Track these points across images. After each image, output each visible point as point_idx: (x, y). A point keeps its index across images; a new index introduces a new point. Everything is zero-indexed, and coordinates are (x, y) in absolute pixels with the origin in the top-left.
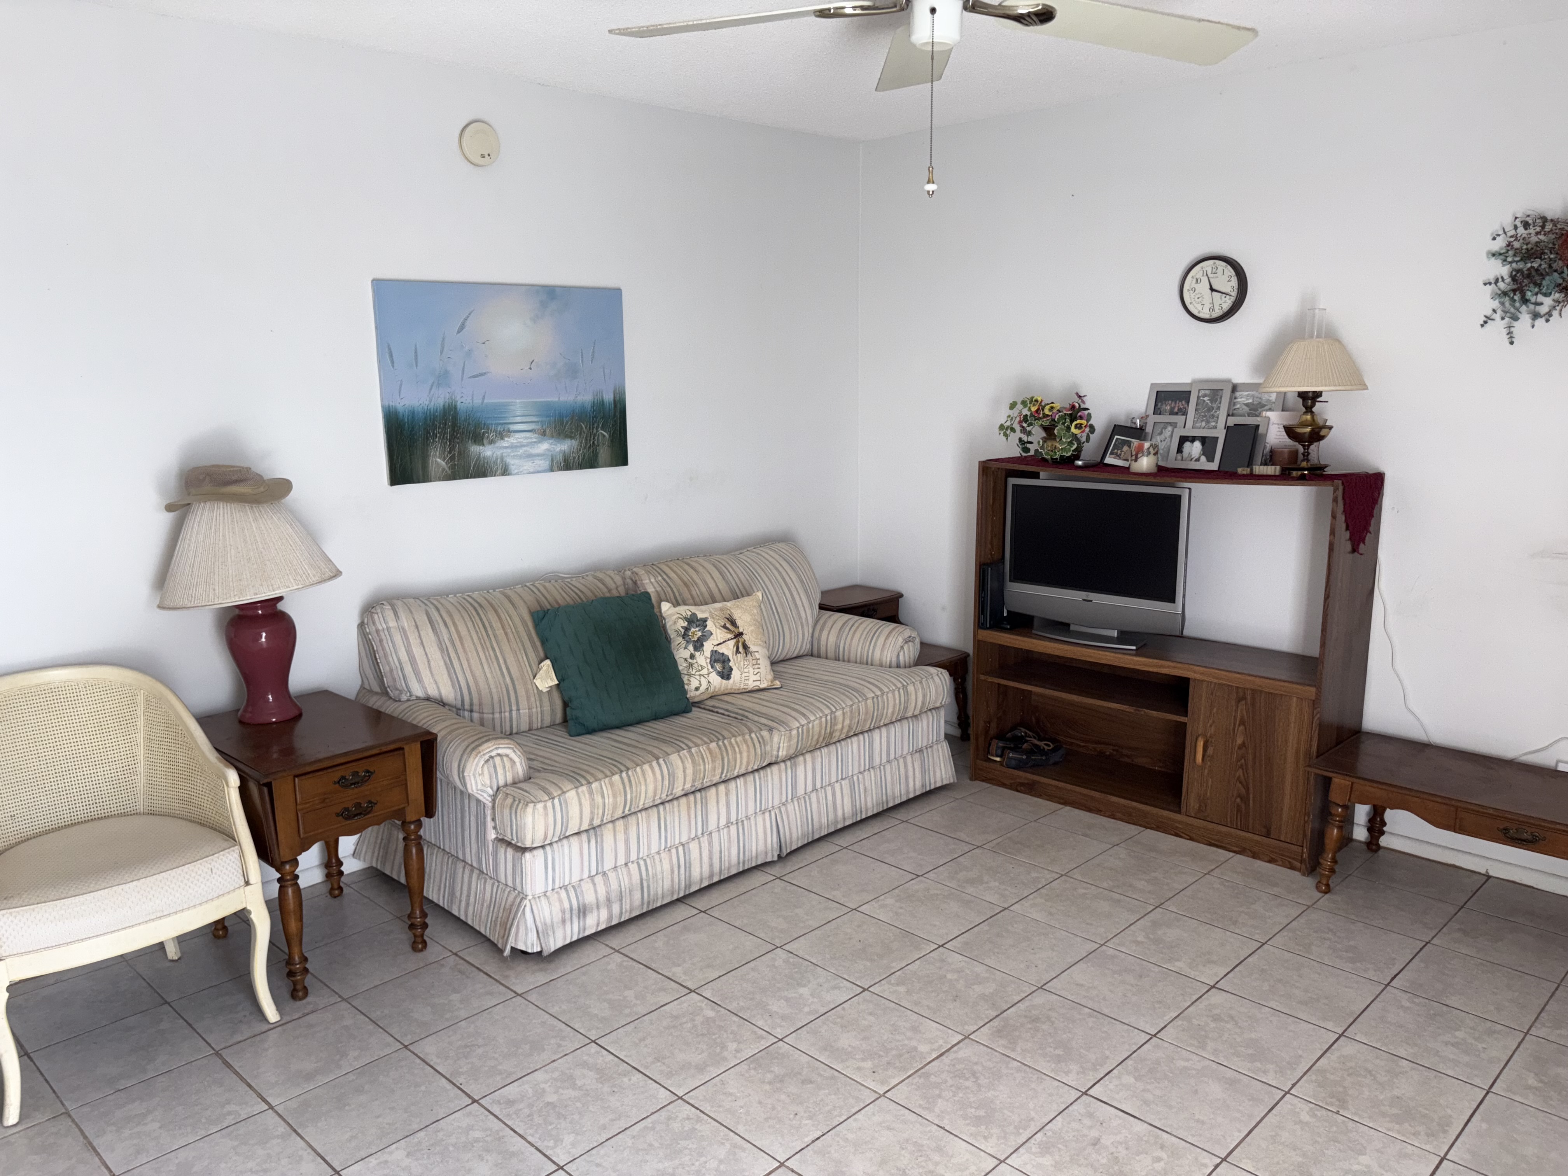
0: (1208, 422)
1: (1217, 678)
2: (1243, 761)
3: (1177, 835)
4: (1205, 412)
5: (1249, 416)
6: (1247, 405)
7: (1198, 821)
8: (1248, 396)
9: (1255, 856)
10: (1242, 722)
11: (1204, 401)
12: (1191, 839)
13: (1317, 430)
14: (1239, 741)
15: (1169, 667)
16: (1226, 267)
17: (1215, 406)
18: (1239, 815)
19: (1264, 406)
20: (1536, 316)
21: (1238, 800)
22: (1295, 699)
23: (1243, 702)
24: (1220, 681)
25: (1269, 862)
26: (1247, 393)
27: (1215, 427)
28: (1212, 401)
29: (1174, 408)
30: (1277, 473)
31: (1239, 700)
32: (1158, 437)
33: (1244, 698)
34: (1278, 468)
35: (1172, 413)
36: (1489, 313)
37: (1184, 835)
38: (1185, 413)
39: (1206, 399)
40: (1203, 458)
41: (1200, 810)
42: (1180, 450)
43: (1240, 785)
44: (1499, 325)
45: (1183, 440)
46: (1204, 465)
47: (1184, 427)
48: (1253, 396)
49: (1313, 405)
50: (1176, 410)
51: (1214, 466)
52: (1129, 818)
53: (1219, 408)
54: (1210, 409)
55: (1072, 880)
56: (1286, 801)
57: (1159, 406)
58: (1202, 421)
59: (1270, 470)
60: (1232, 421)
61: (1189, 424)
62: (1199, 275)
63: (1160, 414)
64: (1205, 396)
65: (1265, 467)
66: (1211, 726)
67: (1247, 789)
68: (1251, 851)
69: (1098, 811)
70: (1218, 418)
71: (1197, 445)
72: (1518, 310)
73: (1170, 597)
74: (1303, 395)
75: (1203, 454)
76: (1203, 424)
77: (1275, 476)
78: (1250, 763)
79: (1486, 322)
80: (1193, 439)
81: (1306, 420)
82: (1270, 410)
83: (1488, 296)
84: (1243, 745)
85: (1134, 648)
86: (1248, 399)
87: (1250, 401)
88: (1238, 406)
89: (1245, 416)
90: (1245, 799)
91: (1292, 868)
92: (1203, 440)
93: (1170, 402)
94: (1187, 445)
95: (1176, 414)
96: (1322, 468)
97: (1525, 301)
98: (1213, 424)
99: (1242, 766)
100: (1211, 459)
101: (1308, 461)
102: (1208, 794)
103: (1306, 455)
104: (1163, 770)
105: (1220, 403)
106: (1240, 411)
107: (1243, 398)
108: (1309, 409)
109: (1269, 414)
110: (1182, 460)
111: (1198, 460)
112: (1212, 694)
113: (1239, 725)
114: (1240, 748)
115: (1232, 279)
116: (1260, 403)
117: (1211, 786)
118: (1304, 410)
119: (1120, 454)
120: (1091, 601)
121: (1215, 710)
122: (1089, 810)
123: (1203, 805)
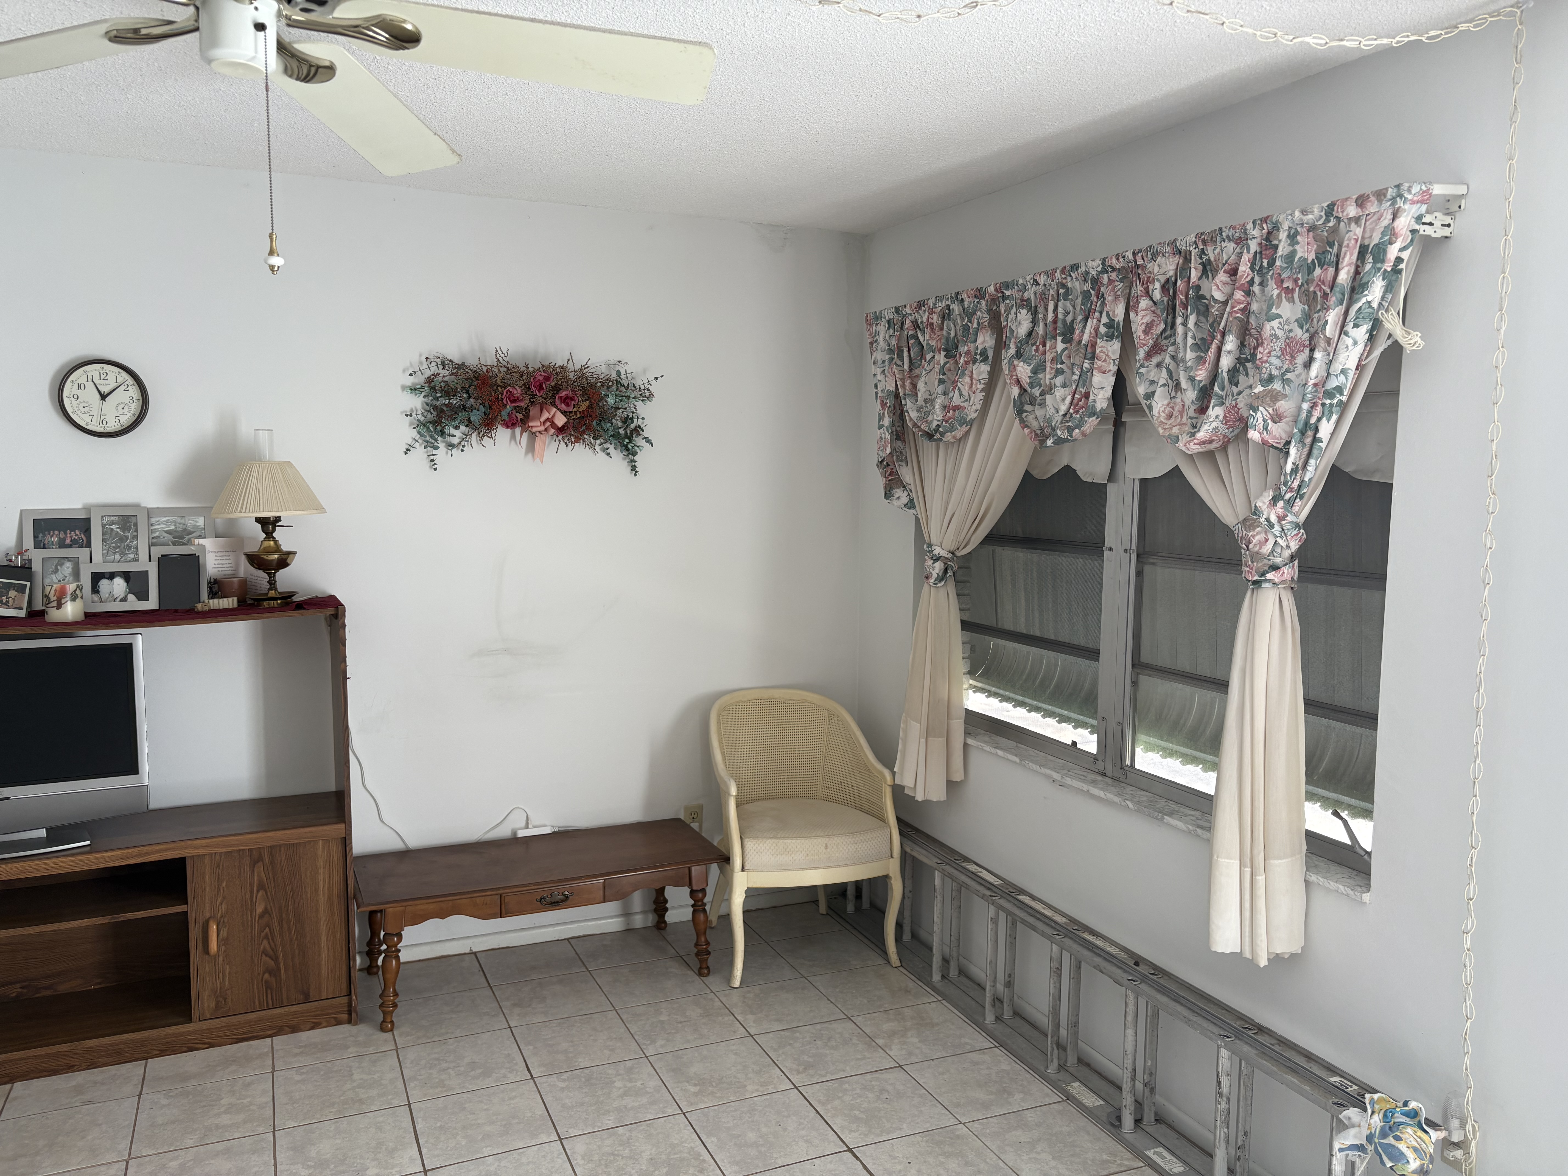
0: (123, 554)
1: (225, 846)
2: (267, 929)
3: (191, 1050)
4: (115, 543)
5: (174, 544)
6: (168, 532)
7: (218, 1020)
8: (167, 522)
9: (294, 1029)
10: (261, 887)
11: (112, 529)
12: (211, 1046)
13: (284, 557)
14: (260, 909)
15: (158, 852)
16: (119, 373)
17: (129, 534)
18: (269, 991)
19: (190, 533)
20: (451, 446)
21: (267, 976)
22: (321, 842)
23: (260, 864)
24: (224, 850)
25: (312, 1028)
26: (165, 519)
27: (136, 560)
28: (123, 528)
29: (64, 539)
30: (236, 605)
31: (254, 863)
32: (54, 576)
33: (260, 859)
34: (235, 599)
35: (62, 545)
36: (410, 441)
37: (200, 1046)
38: (89, 545)
39: (113, 527)
40: (131, 597)
41: (217, 1007)
42: (95, 590)
43: (267, 959)
44: (420, 452)
45: (97, 577)
46: (133, 604)
47: (91, 562)
48: (175, 523)
49: (274, 530)
50: (68, 541)
51: (152, 604)
52: (119, 1057)
53: (136, 537)
54: (122, 539)
55: (147, 1159)
56: (324, 955)
57: (40, 538)
58: (115, 553)
59: (228, 603)
60: (157, 552)
61: (98, 557)
62: (83, 380)
63: (44, 547)
64: (112, 523)
65: (216, 601)
66: (221, 904)
67: (275, 959)
68: (288, 1026)
69: (70, 1068)
70: (137, 548)
71: (119, 583)
72: (436, 440)
73: (133, 768)
74: (261, 521)
75: (129, 593)
76: (117, 557)
77: (233, 610)
78: (276, 930)
79: (408, 450)
80: (111, 576)
81: (270, 547)
82: (200, 537)
83: (408, 424)
84: (266, 912)
85: (88, 843)
86: (169, 526)
87: (173, 527)
88: (157, 534)
89: (169, 545)
90: (274, 972)
91: (339, 1023)
92: (127, 576)
93: (56, 532)
94: (104, 584)
95: (70, 546)
96: (292, 594)
97: (442, 433)
98: (132, 556)
99: (266, 937)
100: (143, 596)
101: (276, 589)
102: (227, 983)
103: (272, 583)
104: (102, 986)
105: (136, 531)
106: (161, 540)
107: (162, 525)
108: (269, 535)
109: (202, 541)
110: (101, 601)
111: (124, 599)
112: (218, 866)
113: (258, 891)
114: (261, 916)
115: (130, 388)
116: (185, 529)
117: (230, 973)
118: (264, 536)
119: (8, 602)
120: (8, 798)
121: (224, 884)
122: (54, 1072)
123: (221, 999)
